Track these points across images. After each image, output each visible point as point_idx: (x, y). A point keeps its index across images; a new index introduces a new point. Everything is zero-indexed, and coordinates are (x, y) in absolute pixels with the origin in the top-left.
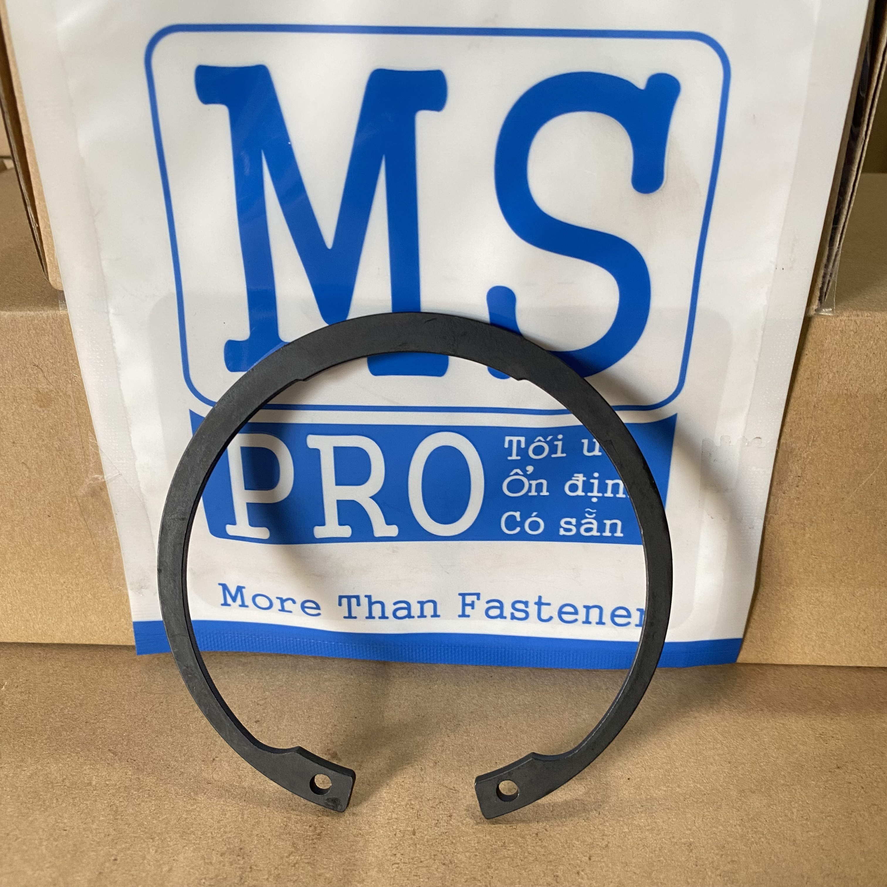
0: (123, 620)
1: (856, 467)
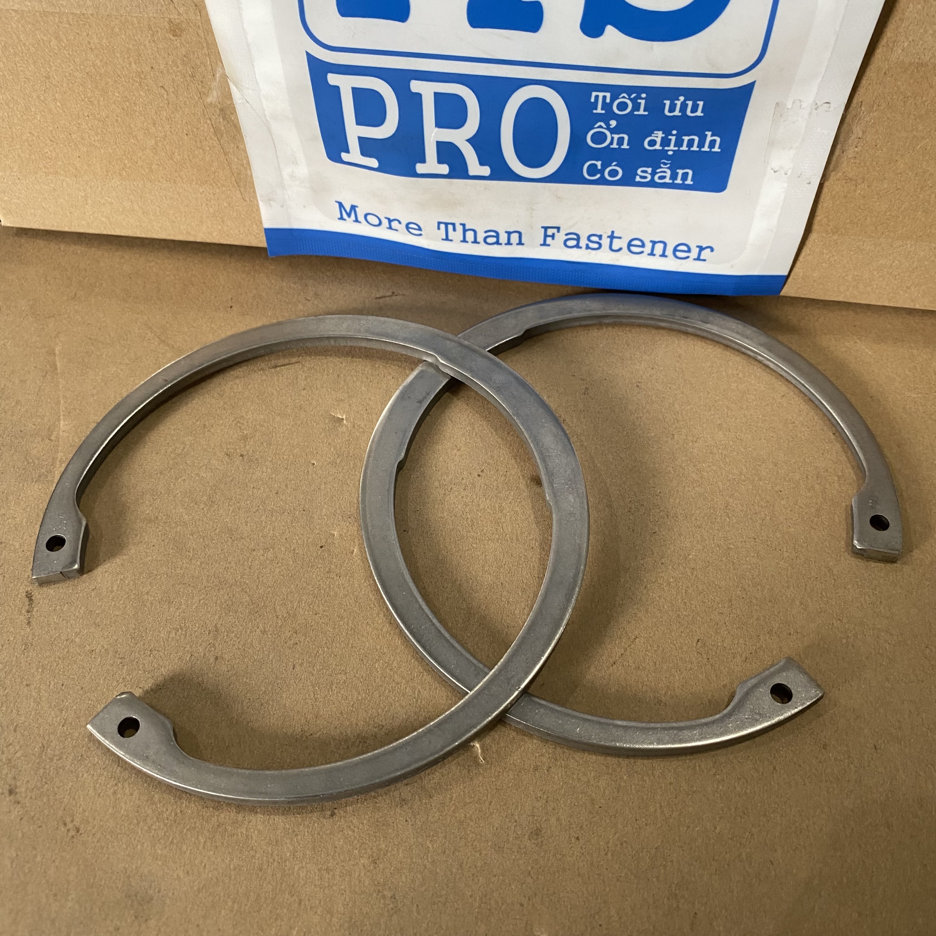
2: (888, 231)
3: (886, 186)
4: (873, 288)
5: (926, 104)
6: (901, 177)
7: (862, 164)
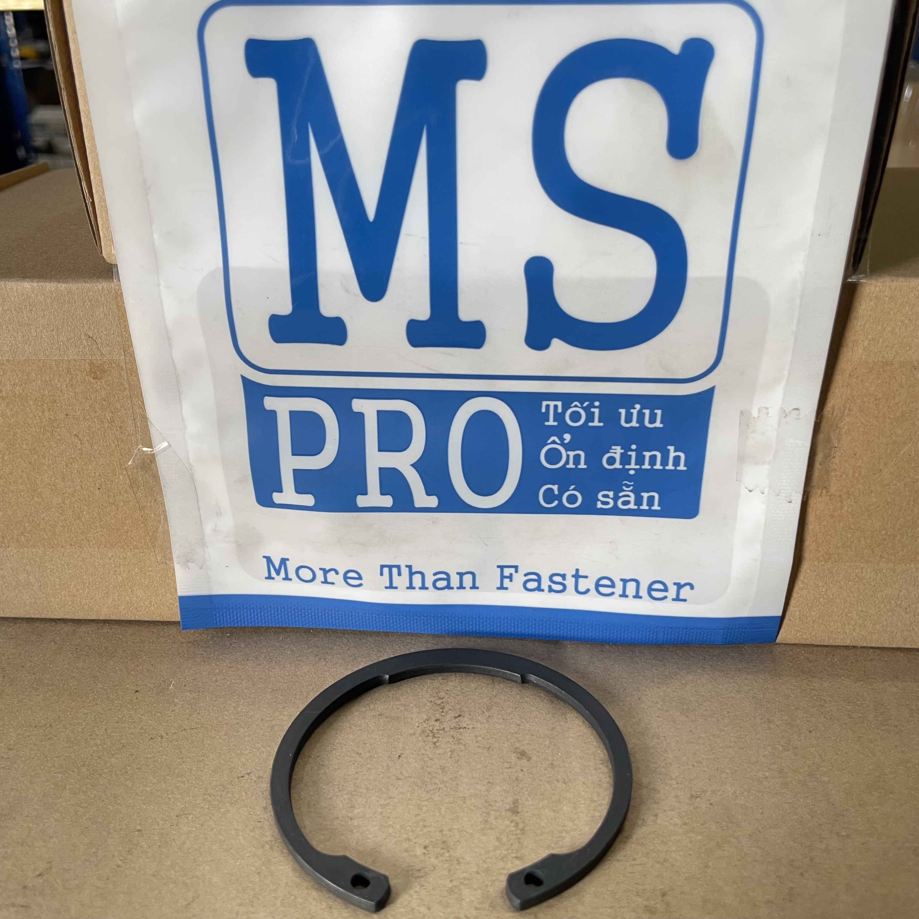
0: (168, 595)
1: (894, 438)
2: (887, 553)
3: (874, 500)
4: (883, 626)
5: (900, 405)
6: (889, 488)
7: (844, 476)
